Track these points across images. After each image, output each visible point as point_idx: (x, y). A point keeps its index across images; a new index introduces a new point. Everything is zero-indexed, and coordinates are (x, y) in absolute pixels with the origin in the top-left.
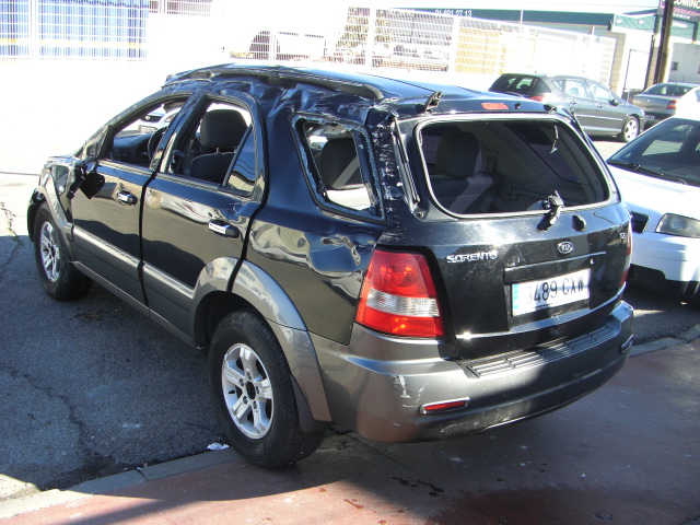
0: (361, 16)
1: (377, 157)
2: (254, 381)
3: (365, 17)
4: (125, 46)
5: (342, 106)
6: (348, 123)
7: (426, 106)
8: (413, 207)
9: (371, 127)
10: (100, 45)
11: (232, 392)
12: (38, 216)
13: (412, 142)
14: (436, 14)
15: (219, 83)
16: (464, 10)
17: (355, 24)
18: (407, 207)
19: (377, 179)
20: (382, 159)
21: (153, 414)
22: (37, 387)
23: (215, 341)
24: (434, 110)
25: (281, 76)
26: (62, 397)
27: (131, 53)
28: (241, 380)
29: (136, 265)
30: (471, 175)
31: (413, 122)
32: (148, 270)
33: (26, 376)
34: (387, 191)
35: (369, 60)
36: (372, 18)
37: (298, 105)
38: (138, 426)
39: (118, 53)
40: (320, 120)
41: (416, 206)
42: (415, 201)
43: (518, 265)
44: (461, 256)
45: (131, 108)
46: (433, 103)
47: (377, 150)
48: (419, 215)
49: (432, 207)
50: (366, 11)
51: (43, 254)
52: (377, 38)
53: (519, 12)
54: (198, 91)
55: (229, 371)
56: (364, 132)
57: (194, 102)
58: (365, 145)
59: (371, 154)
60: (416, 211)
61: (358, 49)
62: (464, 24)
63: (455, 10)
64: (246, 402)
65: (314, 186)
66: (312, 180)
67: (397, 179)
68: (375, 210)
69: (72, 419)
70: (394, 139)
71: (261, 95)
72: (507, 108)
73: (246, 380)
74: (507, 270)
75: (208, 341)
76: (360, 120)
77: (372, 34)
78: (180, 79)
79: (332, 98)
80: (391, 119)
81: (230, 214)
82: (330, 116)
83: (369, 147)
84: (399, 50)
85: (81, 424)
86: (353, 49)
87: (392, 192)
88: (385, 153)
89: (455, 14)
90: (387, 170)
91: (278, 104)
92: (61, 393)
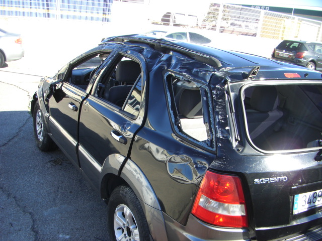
0: (216, 7)
1: (214, 108)
2: (131, 227)
3: (218, 8)
4: (101, 16)
5: (195, 70)
6: (198, 82)
7: (249, 75)
8: (235, 144)
9: (212, 86)
10: (89, 15)
11: (119, 229)
12: (35, 106)
13: (238, 98)
14: (252, 8)
15: (127, 46)
16: (265, 7)
17: (213, 11)
18: (231, 144)
19: (212, 122)
20: (217, 110)
21: (77, 229)
22: (18, 205)
23: (111, 199)
24: (254, 77)
25: (162, 45)
26: (30, 213)
27: (104, 20)
28: (124, 224)
29: (75, 145)
30: (271, 110)
31: (239, 85)
32: (81, 148)
33: (15, 197)
34: (219, 131)
35: (218, 28)
36: (221, 8)
37: (169, 65)
38: (68, 237)
39: (97, 19)
40: (181, 77)
41: (237, 143)
42: (236, 140)
43: (300, 184)
44: (263, 179)
45: (82, 55)
46: (254, 73)
47: (215, 103)
48: (238, 150)
49: (248, 145)
50: (218, 5)
51: (37, 126)
52: (223, 19)
53: (292, 9)
54: (115, 49)
55: (118, 217)
56: (207, 89)
57: (113, 56)
58: (207, 98)
59: (211, 105)
60: (237, 147)
61: (214, 23)
62: (266, 14)
63: (261, 7)
64: (126, 237)
65: (173, 120)
66: (172, 116)
67: (226, 124)
68: (210, 143)
69: (33, 229)
70: (226, 96)
71: (149, 56)
72: (299, 77)
73: (126, 225)
74: (293, 187)
75: (109, 196)
76: (206, 81)
77: (220, 17)
78: (108, 41)
79: (189, 64)
80: (226, 82)
81: (124, 128)
82: (187, 75)
83: (210, 100)
84: (232, 24)
85: (36, 232)
86: (211, 23)
87: (222, 133)
88: (220, 105)
89: (261, 8)
90: (220, 117)
91: (159, 63)
92: (30, 211)
